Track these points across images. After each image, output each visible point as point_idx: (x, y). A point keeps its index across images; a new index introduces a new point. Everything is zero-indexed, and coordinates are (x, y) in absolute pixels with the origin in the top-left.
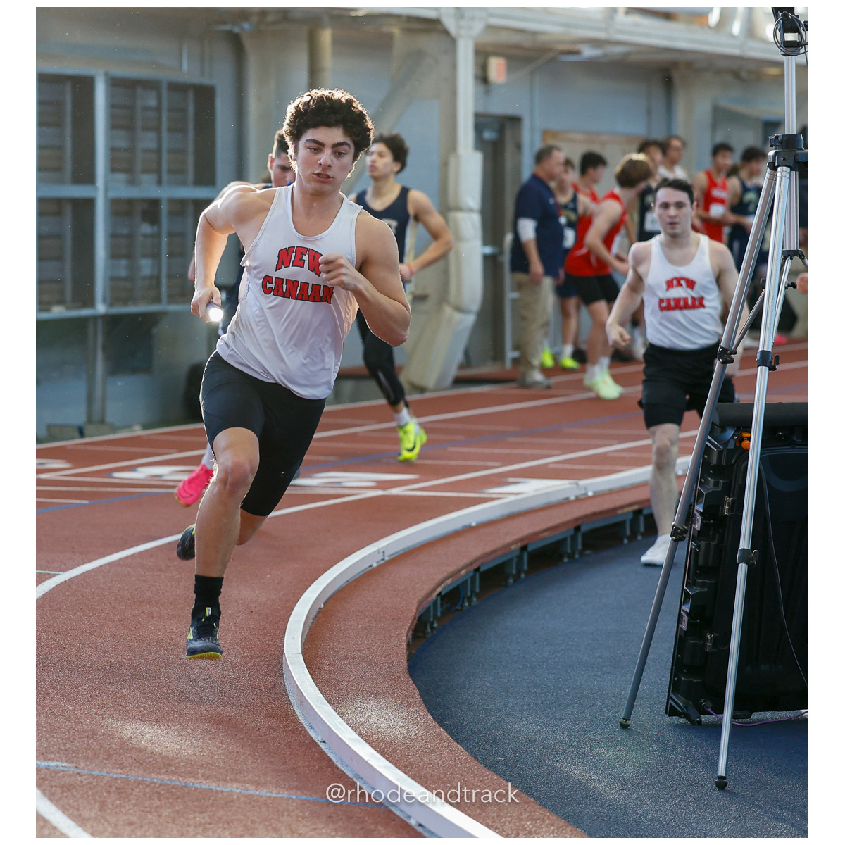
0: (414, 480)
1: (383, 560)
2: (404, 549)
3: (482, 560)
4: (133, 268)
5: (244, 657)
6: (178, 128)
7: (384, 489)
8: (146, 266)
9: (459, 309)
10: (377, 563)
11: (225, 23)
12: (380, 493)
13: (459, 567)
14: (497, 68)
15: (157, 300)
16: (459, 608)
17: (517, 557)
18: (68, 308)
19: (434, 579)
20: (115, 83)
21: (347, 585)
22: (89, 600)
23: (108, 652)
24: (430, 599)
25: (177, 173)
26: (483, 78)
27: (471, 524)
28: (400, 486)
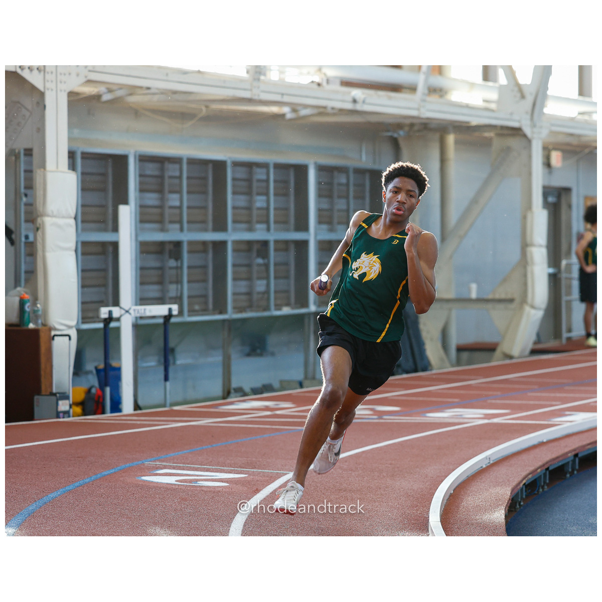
0: (507, 413)
1: (489, 463)
2: (502, 456)
3: (550, 463)
5: (404, 524)
6: (359, 196)
7: (489, 419)
9: (533, 307)
10: (486, 465)
11: (388, 131)
12: (486, 421)
13: (536, 468)
14: (556, 158)
17: (572, 461)
18: (293, 308)
19: (521, 475)
20: (321, 169)
21: (467, 479)
22: (308, 489)
23: (320, 521)
24: (519, 487)
26: (548, 164)
27: (543, 440)
28: (499, 417)
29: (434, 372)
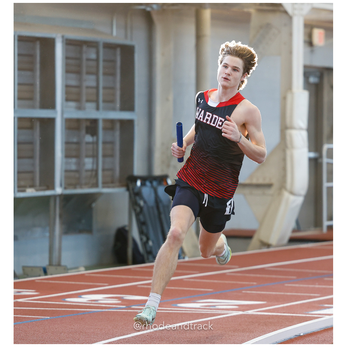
0: (264, 304)
4: (80, 164)
6: (110, 73)
7: (243, 311)
8: (88, 163)
9: (292, 193)
12: (241, 313)
14: (318, 36)
15: (96, 185)
18: (37, 190)
20: (69, 43)
25: (109, 101)
26: (309, 43)
27: (300, 334)
28: (254, 309)
29: (187, 259)
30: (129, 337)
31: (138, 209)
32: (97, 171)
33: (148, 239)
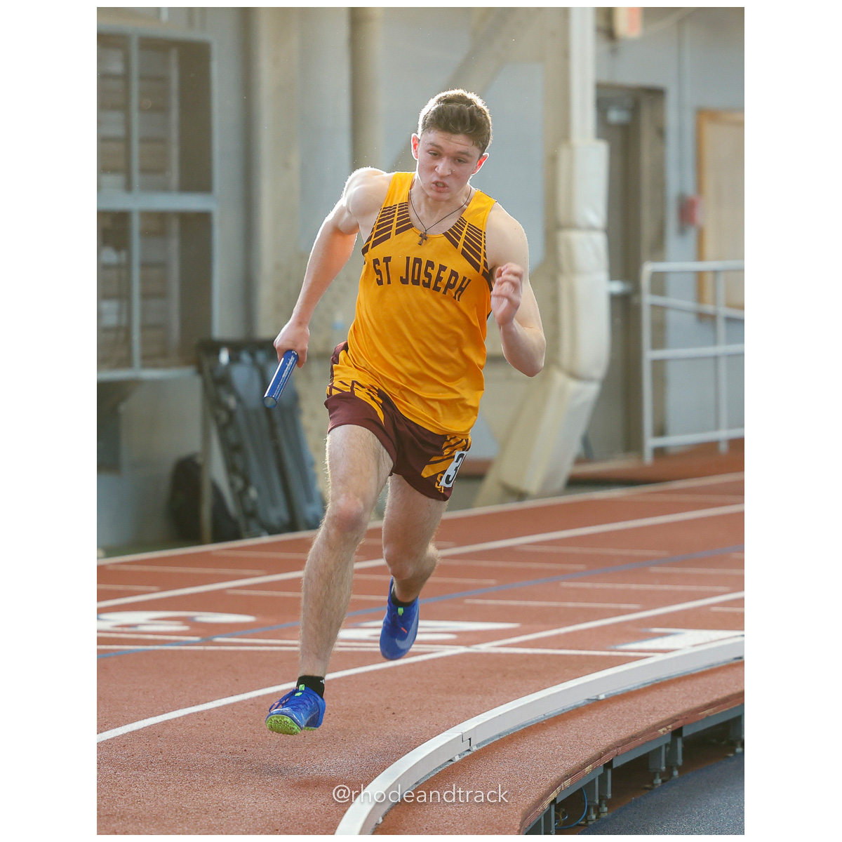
1: (469, 750)
2: (500, 735)
3: (615, 751)
7: (468, 644)
8: (110, 312)
10: (460, 755)
12: (462, 650)
13: (583, 762)
14: (628, 17)
15: (127, 362)
16: (582, 823)
17: (667, 745)
19: (546, 780)
24: (540, 809)
25: (154, 172)
26: (607, 32)
27: (598, 696)
28: (492, 640)
30: (210, 710)
31: (224, 417)
32: (128, 330)
33: (247, 483)
